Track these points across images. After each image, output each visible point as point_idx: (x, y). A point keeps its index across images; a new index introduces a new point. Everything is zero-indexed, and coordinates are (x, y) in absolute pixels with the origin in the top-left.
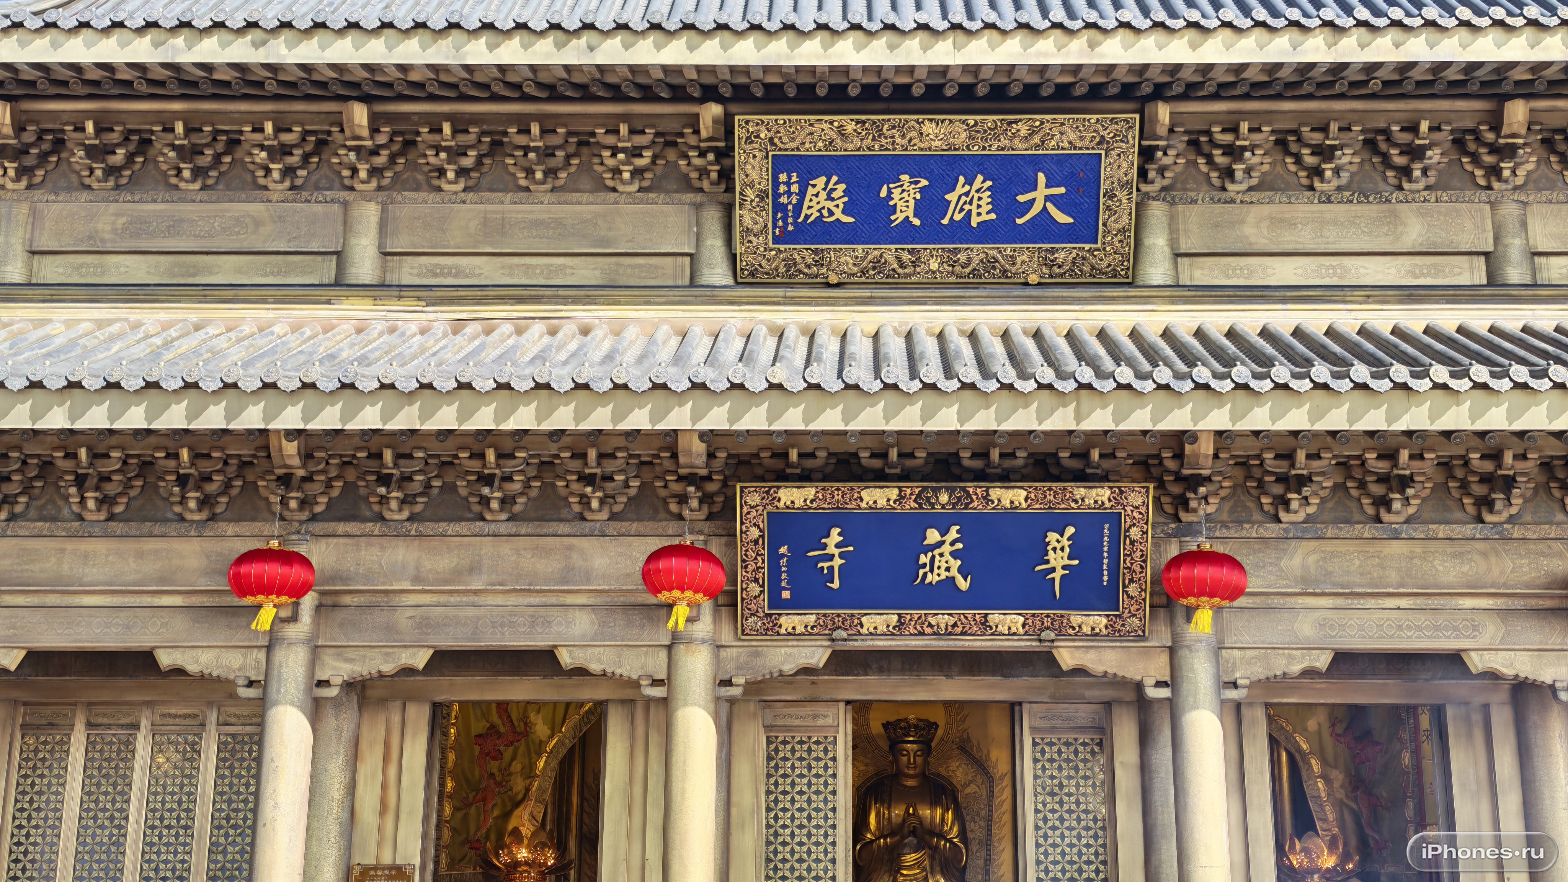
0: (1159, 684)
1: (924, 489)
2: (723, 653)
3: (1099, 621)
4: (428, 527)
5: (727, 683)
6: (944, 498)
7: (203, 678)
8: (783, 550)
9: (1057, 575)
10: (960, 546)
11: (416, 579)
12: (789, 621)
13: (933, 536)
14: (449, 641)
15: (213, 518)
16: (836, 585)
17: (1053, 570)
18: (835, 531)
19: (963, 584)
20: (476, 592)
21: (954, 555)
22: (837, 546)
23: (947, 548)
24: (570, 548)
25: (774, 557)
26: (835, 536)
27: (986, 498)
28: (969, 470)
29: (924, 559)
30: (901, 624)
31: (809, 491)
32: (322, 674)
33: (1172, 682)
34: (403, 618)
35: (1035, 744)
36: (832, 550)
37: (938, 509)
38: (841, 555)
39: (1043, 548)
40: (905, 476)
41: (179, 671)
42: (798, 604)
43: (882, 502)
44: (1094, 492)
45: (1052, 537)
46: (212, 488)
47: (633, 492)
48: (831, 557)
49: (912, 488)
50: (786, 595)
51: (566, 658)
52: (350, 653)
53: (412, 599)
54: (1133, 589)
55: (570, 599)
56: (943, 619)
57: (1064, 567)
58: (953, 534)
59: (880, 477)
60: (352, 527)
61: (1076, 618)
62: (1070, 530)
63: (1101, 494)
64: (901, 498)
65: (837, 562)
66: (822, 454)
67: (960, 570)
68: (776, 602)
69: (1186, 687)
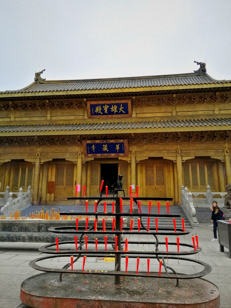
0: (129, 161)
1: (103, 141)
2: (83, 159)
3: (123, 154)
4: (52, 146)
5: (83, 162)
6: (105, 141)
7: (29, 162)
8: (88, 147)
9: (118, 150)
10: (107, 147)
11: (50, 151)
12: (89, 155)
13: (104, 146)
14: (54, 158)
15: (30, 145)
16: (94, 151)
17: (117, 149)
18: (93, 145)
19: (108, 151)
20: (57, 153)
21: (107, 148)
22: (94, 147)
23: (105, 147)
24: (67, 148)
25: (87, 149)
26: (93, 146)
27: (109, 141)
28: (109, 138)
29: (103, 148)
30: (101, 155)
31: (90, 141)
32: (41, 162)
33: (131, 161)
34: (49, 156)
35: (120, 168)
36: (93, 147)
37: (104, 143)
38: (94, 148)
39: (116, 147)
40: (102, 139)
41: (27, 162)
42: (90, 153)
43: (98, 142)
44: (121, 140)
45: (117, 145)
46: (30, 142)
47: (73, 142)
48: (93, 148)
49: (101, 141)
50: (89, 152)
51: (66, 159)
52: (44, 159)
53: (50, 154)
54: (126, 151)
55: (67, 153)
56: (106, 154)
57: (118, 149)
58: (106, 145)
59: (98, 139)
60: (44, 146)
61: (120, 154)
62: (119, 145)
63: (122, 140)
64: (100, 142)
65: (94, 149)
66: (93, 137)
67: (107, 149)
68: (88, 153)
69: (132, 162)
